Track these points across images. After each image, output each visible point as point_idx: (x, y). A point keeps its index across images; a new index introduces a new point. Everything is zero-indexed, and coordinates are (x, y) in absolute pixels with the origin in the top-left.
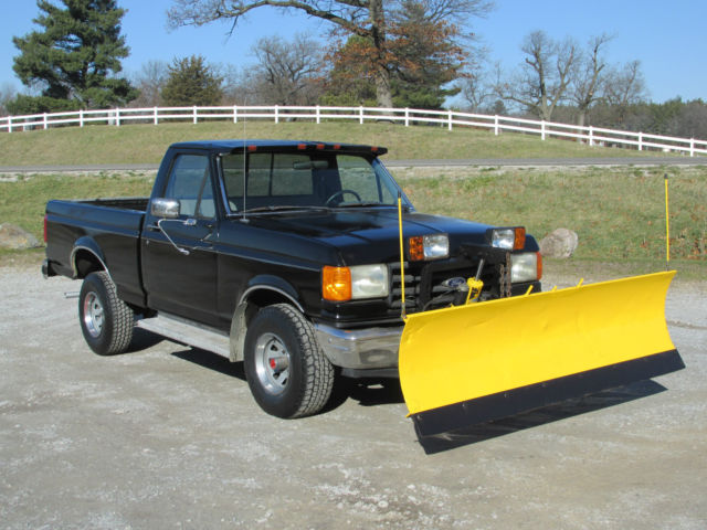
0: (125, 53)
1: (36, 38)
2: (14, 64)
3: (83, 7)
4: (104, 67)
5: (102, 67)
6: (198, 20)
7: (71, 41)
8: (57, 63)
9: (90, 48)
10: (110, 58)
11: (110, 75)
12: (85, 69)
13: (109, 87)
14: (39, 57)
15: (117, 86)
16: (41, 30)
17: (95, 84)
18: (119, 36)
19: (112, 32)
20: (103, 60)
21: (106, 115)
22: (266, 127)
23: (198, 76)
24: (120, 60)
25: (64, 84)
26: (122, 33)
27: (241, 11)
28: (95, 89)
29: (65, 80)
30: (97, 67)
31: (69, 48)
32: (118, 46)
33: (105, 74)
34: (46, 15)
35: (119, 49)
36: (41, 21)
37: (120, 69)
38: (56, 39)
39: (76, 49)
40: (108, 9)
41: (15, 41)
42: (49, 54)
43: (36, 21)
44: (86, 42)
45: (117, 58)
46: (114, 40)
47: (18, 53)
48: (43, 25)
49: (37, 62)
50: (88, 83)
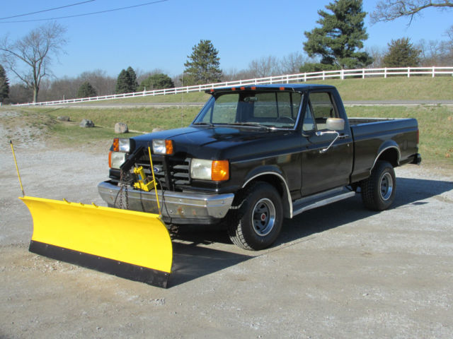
0: (366, 38)
1: (317, 32)
2: (303, 46)
3: (343, 13)
4: (353, 46)
5: (352, 46)
6: (388, 18)
7: (336, 32)
8: (328, 45)
9: (346, 36)
10: (357, 41)
11: (357, 50)
12: (343, 48)
13: (356, 57)
14: (317, 42)
15: (360, 56)
16: (320, 26)
17: (348, 56)
18: (363, 28)
19: (359, 26)
20: (353, 42)
21: (339, 73)
22: (426, 80)
23: (406, 50)
24: (363, 41)
25: (331, 56)
26: (365, 26)
27: (415, 11)
28: (348, 58)
29: (332, 54)
30: (349, 46)
31: (334, 36)
32: (362, 34)
33: (353, 50)
34: (323, 18)
35: (362, 35)
36: (320, 22)
37: (362, 47)
38: (327, 32)
39: (339, 36)
40: (357, 13)
41: (305, 34)
42: (323, 40)
43: (318, 22)
44: (344, 33)
45: (361, 40)
46: (360, 30)
47: (306, 40)
48: (321, 23)
49: (316, 44)
50: (344, 55)
